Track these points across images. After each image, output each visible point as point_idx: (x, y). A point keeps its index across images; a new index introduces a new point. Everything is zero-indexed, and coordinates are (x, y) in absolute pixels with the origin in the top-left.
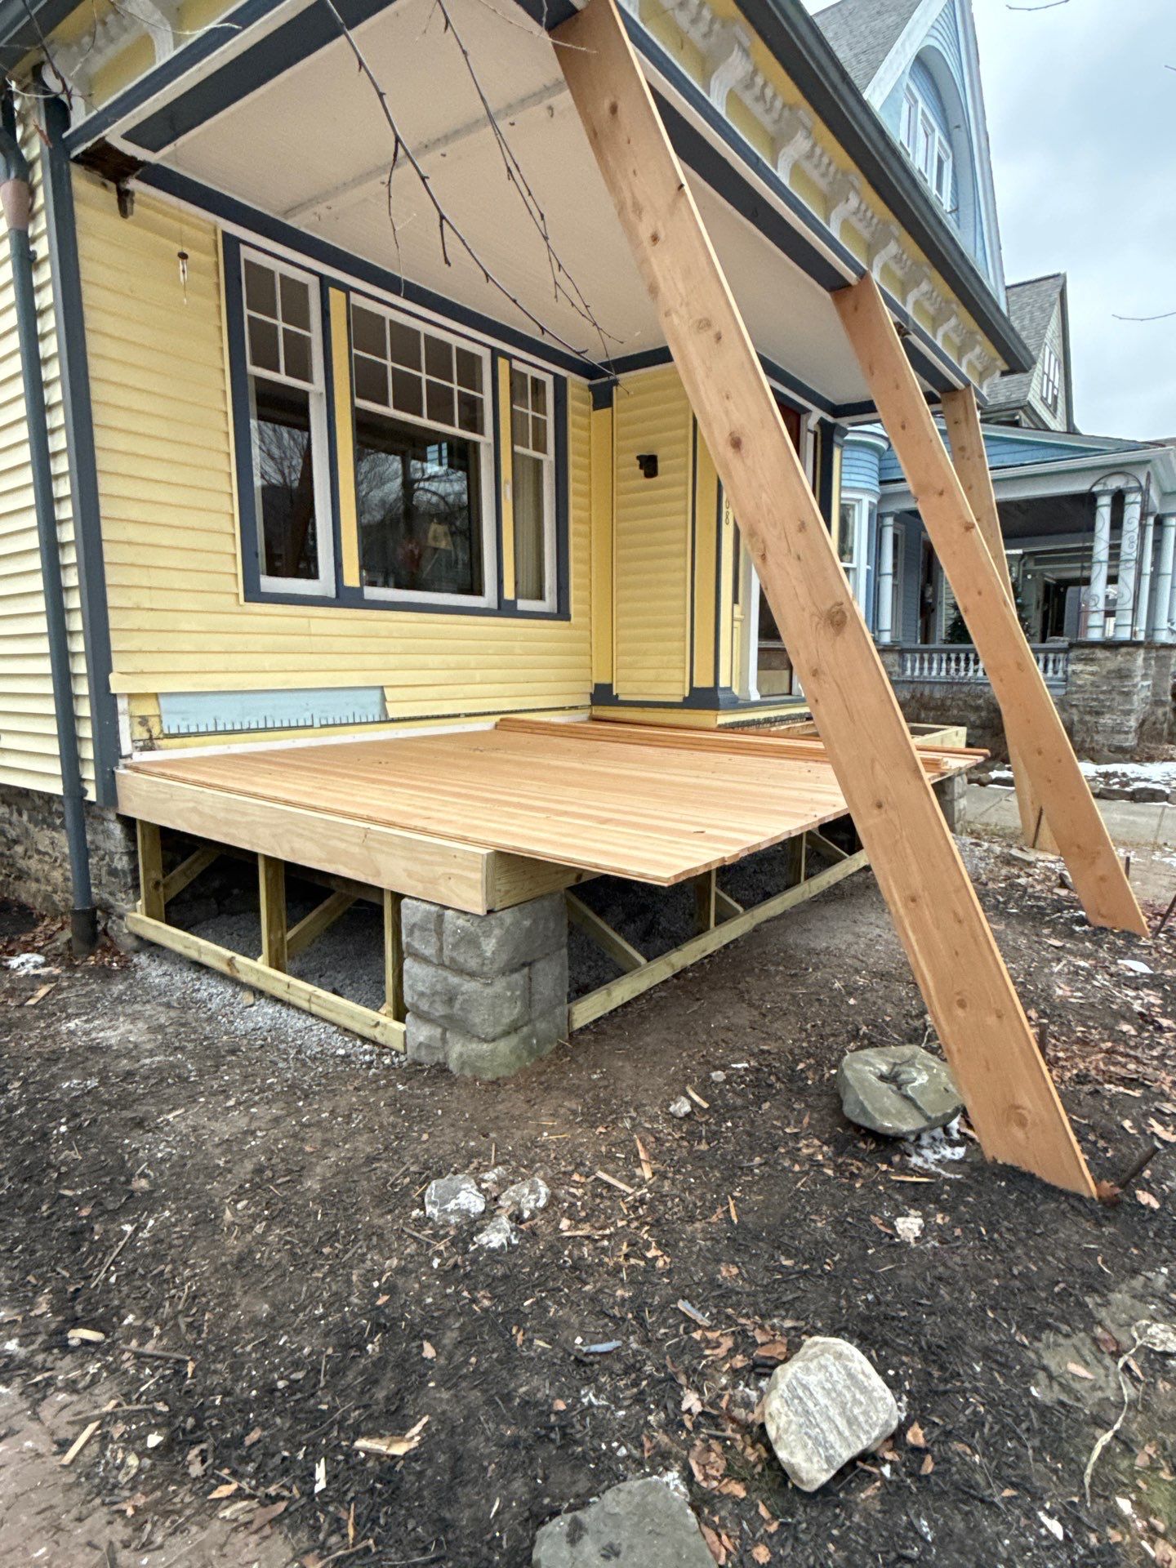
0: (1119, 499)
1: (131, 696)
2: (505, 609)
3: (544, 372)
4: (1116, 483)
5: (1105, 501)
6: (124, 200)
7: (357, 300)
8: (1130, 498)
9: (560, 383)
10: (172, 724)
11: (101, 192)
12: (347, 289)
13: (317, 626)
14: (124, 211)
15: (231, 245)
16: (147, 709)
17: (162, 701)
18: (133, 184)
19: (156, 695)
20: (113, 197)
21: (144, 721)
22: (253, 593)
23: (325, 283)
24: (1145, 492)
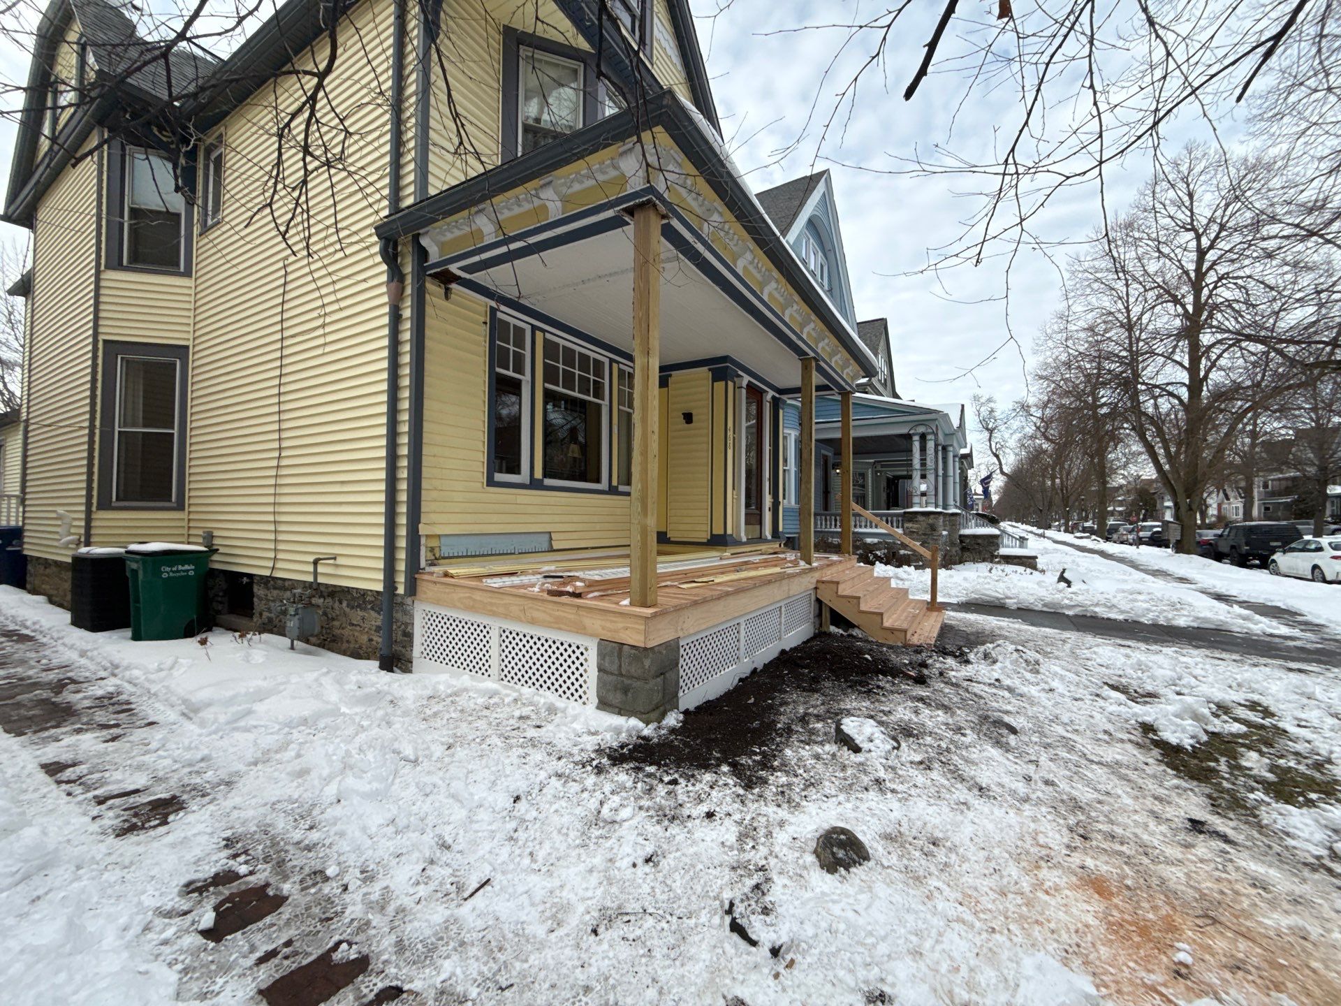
0: (923, 437)
1: (427, 536)
2: (612, 491)
4: (921, 429)
5: (916, 438)
6: (448, 291)
7: (548, 336)
8: (929, 437)
10: (446, 551)
11: (438, 289)
12: (543, 331)
13: (520, 499)
14: (447, 297)
15: (493, 311)
16: (434, 543)
17: (443, 540)
18: (454, 286)
19: (439, 536)
20: (442, 291)
21: (432, 550)
22: (491, 482)
23: (534, 328)
24: (936, 435)
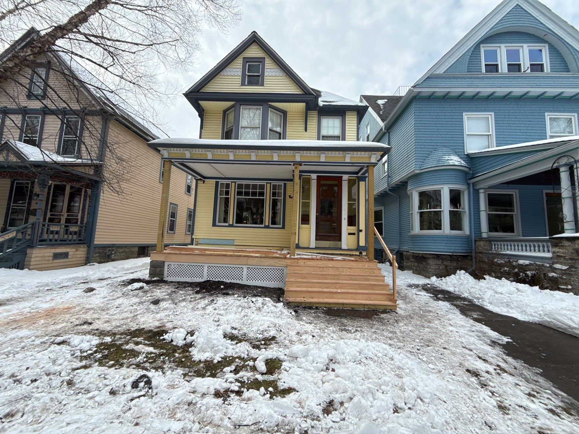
0: (570, 167)
1: (195, 238)
2: (267, 227)
3: (282, 183)
5: (563, 169)
6: (204, 182)
9: (285, 184)
10: (200, 242)
12: (235, 182)
13: (223, 230)
14: (204, 184)
15: (217, 183)
17: (199, 239)
18: (205, 180)
20: (202, 182)
21: (197, 242)
22: (214, 225)
